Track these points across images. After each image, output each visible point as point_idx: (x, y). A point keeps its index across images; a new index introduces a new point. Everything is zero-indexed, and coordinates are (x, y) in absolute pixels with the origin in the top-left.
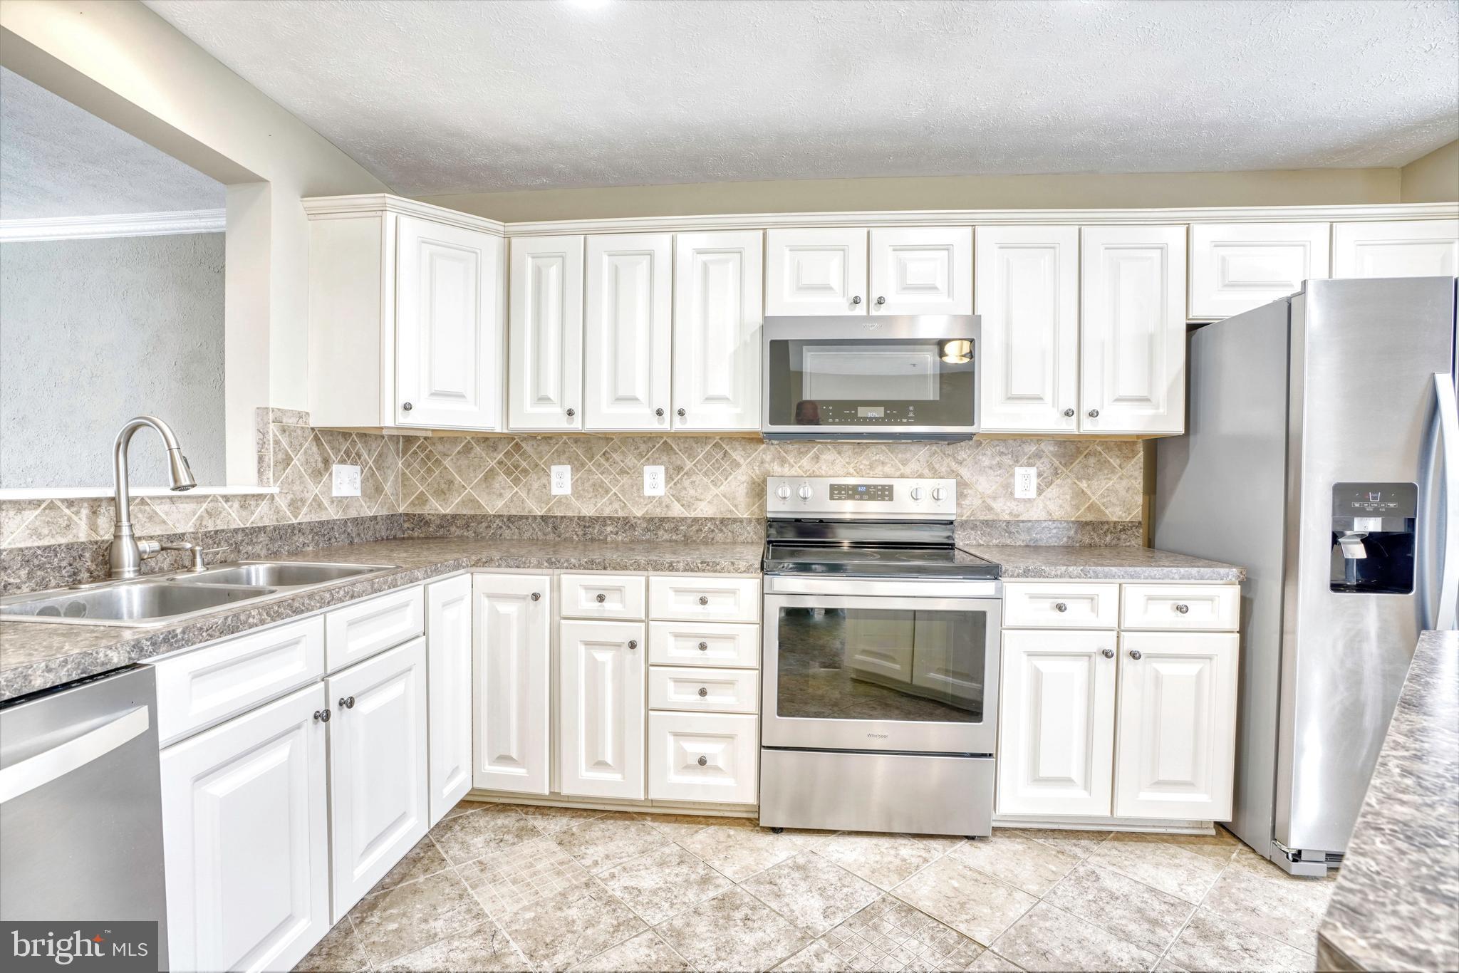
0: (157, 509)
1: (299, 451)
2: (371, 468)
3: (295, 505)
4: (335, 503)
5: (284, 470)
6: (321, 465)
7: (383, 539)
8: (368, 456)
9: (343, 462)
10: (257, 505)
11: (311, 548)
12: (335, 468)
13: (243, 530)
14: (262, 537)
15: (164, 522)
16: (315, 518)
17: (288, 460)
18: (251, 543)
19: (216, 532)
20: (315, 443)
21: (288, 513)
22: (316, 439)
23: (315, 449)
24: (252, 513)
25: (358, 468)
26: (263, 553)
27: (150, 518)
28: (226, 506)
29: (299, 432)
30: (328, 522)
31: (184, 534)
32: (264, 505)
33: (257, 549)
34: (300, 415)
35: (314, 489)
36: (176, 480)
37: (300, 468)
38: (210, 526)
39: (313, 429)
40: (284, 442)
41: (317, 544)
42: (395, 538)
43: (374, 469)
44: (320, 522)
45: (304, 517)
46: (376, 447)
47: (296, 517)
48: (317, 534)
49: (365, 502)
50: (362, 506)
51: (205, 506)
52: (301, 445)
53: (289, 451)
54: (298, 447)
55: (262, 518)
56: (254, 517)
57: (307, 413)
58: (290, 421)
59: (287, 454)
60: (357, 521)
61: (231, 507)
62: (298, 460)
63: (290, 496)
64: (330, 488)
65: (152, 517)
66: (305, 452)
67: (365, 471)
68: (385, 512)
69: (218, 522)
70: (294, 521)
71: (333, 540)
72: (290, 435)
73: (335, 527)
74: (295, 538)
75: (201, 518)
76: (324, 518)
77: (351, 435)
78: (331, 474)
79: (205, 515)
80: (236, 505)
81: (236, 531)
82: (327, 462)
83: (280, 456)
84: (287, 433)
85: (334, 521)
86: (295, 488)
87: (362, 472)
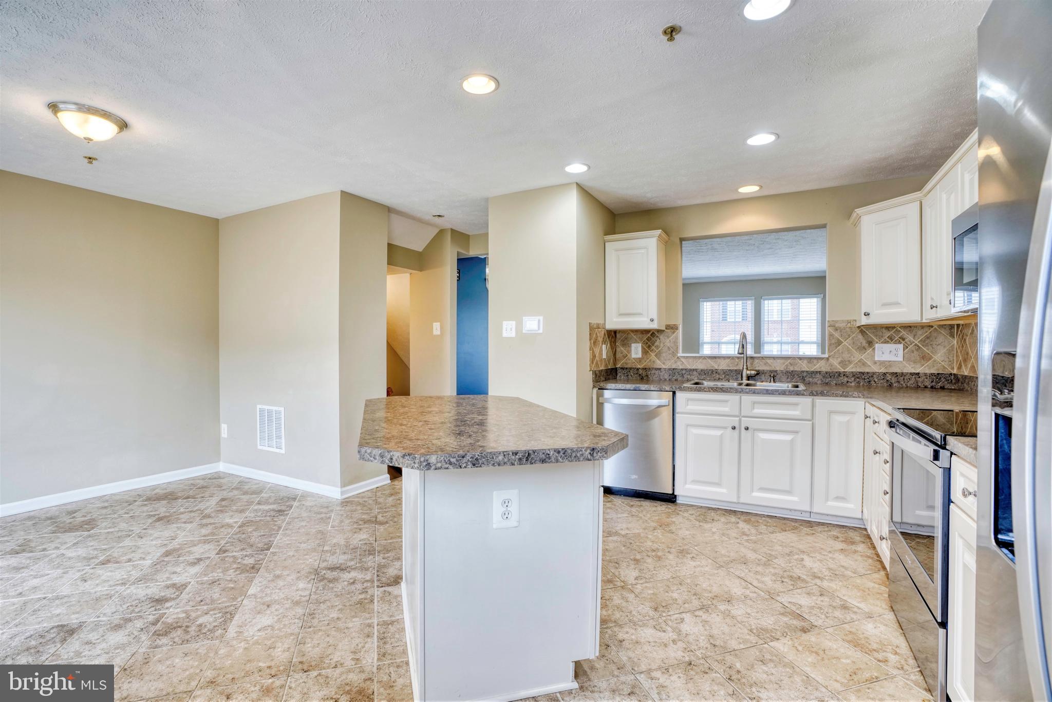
0: (768, 361)
1: (847, 339)
2: (916, 345)
3: (843, 363)
4: (878, 364)
5: (836, 347)
6: (864, 344)
7: (926, 387)
8: (914, 338)
9: (886, 342)
10: (818, 362)
11: (853, 384)
12: (877, 346)
13: (807, 372)
14: (818, 375)
15: (770, 366)
16: (859, 370)
17: (839, 343)
18: (812, 377)
19: (792, 371)
20: (860, 334)
21: (838, 367)
22: (862, 332)
23: (860, 336)
24: (815, 365)
25: (901, 346)
26: (819, 382)
27: (765, 364)
28: (800, 362)
29: (848, 329)
30: (868, 373)
31: (777, 371)
32: (822, 363)
33: (815, 380)
34: (849, 322)
35: (857, 356)
36: (738, 351)
37: (849, 346)
38: (792, 369)
39: (859, 327)
40: (837, 335)
41: (859, 383)
42: (942, 388)
43: (920, 345)
44: (863, 373)
45: (849, 369)
46: (921, 335)
47: (845, 369)
48: (858, 378)
49: (910, 365)
50: (905, 366)
51: (789, 361)
52: (849, 336)
53: (840, 339)
54: (847, 337)
55: (821, 368)
56: (815, 367)
57: (856, 321)
58: (842, 325)
59: (838, 339)
60: (895, 374)
61: (802, 362)
62: (847, 343)
63: (839, 360)
64: (874, 356)
65: (766, 364)
66: (853, 339)
67: (909, 348)
68: (933, 371)
69: (796, 368)
70: (843, 370)
71: (873, 382)
72: (841, 331)
73: (875, 376)
74: (842, 378)
75: (787, 365)
76: (867, 370)
77: (895, 327)
78: (874, 349)
79: (789, 364)
80: (805, 361)
81: (803, 372)
82: (870, 343)
83: (833, 341)
84: (839, 331)
85: (874, 373)
86: (844, 355)
87: (905, 348)
